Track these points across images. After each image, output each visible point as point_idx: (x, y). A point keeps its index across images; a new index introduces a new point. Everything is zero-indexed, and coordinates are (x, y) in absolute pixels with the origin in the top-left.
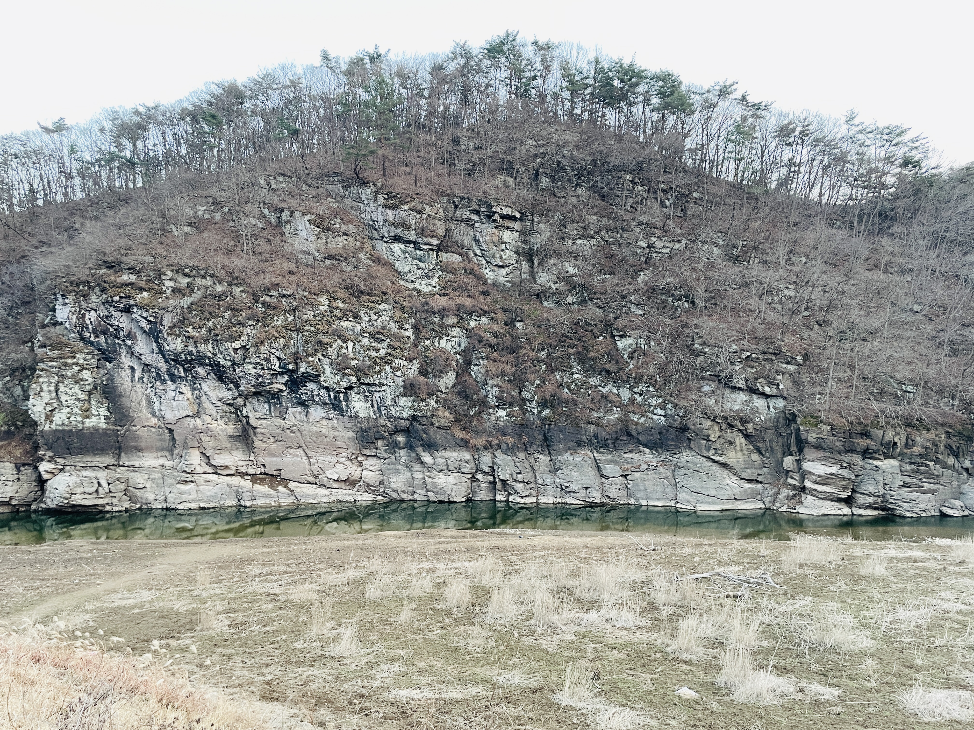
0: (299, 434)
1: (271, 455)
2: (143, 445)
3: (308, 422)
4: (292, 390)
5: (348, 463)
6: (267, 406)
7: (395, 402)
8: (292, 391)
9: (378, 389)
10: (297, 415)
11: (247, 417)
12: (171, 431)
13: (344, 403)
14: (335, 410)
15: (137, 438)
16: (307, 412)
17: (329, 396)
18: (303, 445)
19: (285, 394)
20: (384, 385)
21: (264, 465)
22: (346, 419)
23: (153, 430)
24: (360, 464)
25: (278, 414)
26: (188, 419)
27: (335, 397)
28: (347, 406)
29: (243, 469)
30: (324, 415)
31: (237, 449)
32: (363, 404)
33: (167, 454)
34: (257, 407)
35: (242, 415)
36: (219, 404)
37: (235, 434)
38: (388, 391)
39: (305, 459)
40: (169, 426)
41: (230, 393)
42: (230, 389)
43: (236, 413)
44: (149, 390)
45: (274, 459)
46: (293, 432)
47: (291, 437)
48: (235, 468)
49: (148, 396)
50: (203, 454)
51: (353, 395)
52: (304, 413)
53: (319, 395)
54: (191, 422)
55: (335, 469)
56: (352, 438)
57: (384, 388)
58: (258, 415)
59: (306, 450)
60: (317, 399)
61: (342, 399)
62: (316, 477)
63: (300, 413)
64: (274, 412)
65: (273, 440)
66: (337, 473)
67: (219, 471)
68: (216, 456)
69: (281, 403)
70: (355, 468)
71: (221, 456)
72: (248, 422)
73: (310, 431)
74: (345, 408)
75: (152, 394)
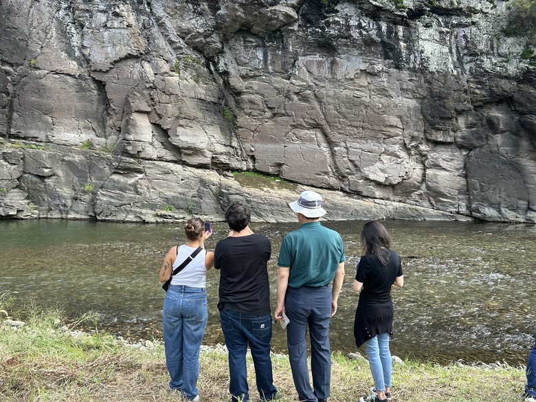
0: (316, 104)
1: (265, 139)
2: (52, 103)
3: (334, 80)
4: (309, 21)
5: (403, 154)
6: (260, 55)
7: (492, 48)
8: (307, 21)
9: (464, 20)
10: (314, 69)
11: (226, 73)
12: (101, 85)
13: (402, 44)
14: (386, 57)
15: (40, 90)
16: (333, 63)
17: (379, 28)
18: (323, 122)
19: (296, 28)
20: (476, 12)
21: (253, 158)
22: (405, 75)
23: (70, 79)
24: (422, 157)
25: (278, 68)
26: (130, 62)
27: (390, 31)
28: (410, 49)
29: (223, 159)
30: (363, 67)
31: (212, 124)
32: (437, 46)
33: (94, 125)
34: (244, 55)
35: (217, 70)
36: (182, 43)
37: (209, 99)
38: (483, 23)
39: (324, 148)
40: (98, 77)
41: (201, 21)
42: (200, 14)
43: (208, 67)
44: (62, 13)
45: (271, 146)
46: (305, 99)
47: (301, 109)
48: (209, 155)
49: (60, 22)
50: (156, 126)
51: (421, 29)
52: (327, 65)
53: (359, 26)
54: (134, 69)
55: (379, 164)
56: (415, 109)
57: (476, 18)
58: (244, 70)
59: (328, 130)
60: (355, 34)
61: (401, 34)
62: (342, 177)
63: (320, 64)
64: (273, 63)
65: (268, 114)
66: (383, 171)
67: (185, 158)
68: (180, 130)
69: (285, 48)
70: (413, 163)
71: (188, 130)
72: (227, 84)
73: (336, 97)
74: (404, 53)
75: (68, 20)
